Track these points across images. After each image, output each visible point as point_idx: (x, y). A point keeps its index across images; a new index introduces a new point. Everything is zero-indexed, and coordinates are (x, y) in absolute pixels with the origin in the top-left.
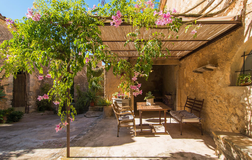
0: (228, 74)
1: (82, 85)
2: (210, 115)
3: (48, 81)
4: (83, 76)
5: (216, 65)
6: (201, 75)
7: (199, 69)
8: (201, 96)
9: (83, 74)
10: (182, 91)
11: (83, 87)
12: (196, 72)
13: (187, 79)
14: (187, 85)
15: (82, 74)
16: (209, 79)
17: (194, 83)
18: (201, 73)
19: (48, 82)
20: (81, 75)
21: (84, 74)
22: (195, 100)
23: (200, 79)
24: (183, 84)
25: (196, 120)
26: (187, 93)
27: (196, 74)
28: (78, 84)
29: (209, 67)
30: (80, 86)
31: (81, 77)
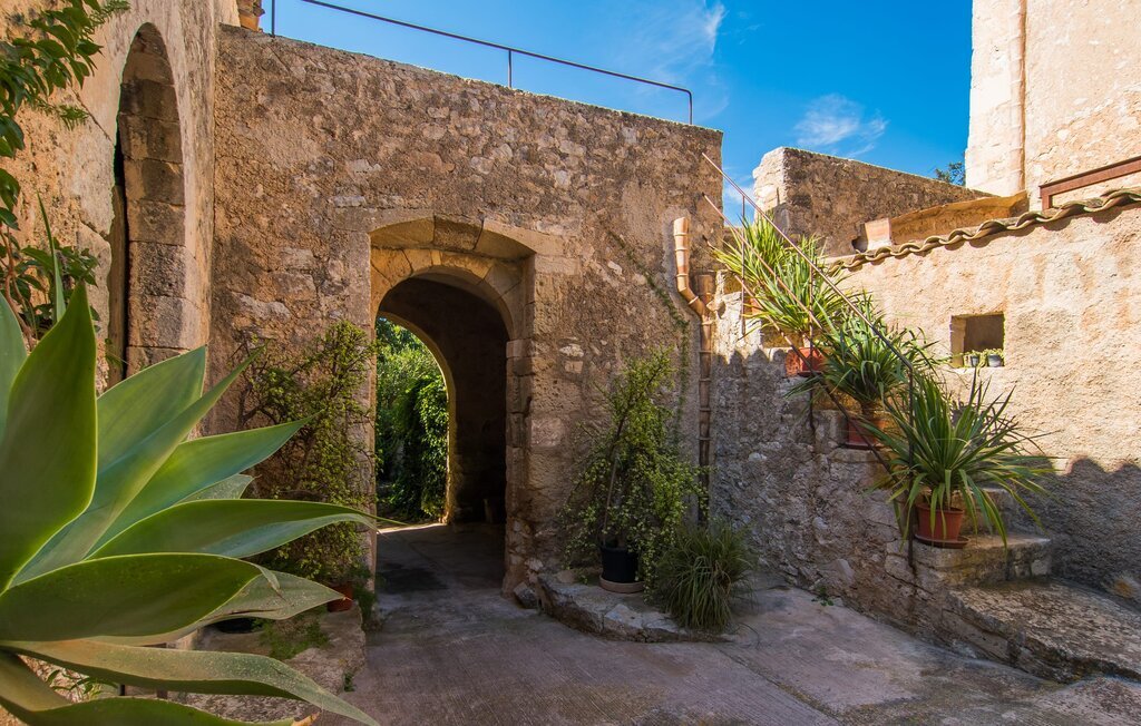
1: (597, 351)
3: (279, 308)
4: (606, 278)
9: (604, 261)
11: (610, 372)
15: (595, 265)
19: (280, 318)
20: (590, 275)
21: (611, 265)
28: (566, 343)
30: (587, 365)
31: (590, 287)
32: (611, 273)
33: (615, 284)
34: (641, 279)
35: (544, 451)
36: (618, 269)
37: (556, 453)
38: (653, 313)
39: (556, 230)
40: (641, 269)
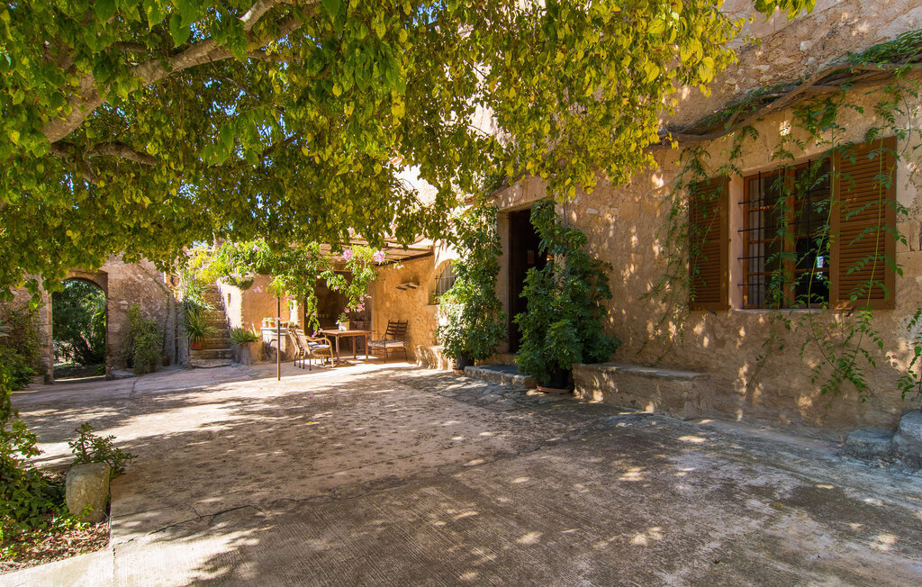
0: (427, 294)
1: (133, 302)
2: (414, 337)
4: (137, 280)
5: (418, 284)
6: (405, 292)
7: (403, 286)
8: (404, 318)
10: (381, 313)
12: (400, 288)
13: (387, 296)
14: (388, 304)
15: (132, 275)
16: (413, 297)
17: (397, 302)
18: (405, 289)
20: (130, 279)
22: (398, 323)
23: (404, 296)
24: (382, 303)
25: (400, 344)
26: (388, 316)
27: (400, 290)
28: (121, 300)
29: (411, 284)
30: (129, 307)
31: (130, 283)
32: (139, 278)
33: (140, 281)
34: (151, 280)
35: (113, 333)
36: (141, 277)
37: (118, 334)
38: (156, 290)
39: (116, 266)
40: (151, 276)
